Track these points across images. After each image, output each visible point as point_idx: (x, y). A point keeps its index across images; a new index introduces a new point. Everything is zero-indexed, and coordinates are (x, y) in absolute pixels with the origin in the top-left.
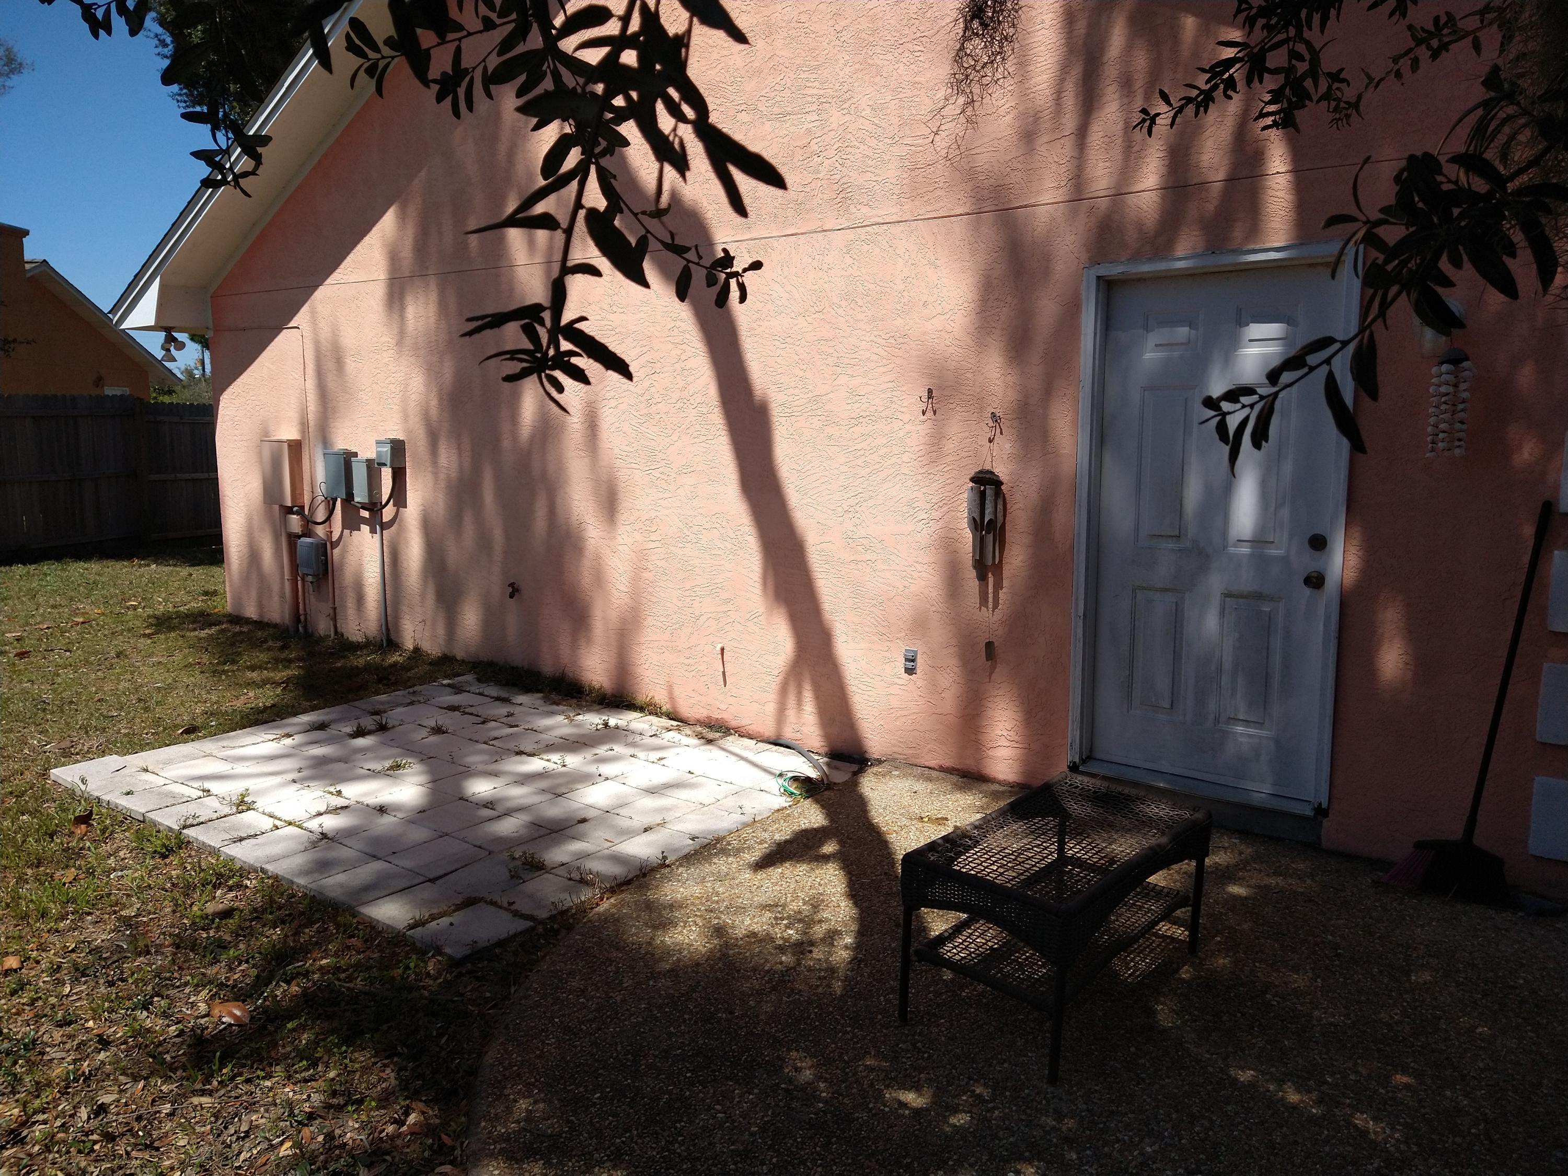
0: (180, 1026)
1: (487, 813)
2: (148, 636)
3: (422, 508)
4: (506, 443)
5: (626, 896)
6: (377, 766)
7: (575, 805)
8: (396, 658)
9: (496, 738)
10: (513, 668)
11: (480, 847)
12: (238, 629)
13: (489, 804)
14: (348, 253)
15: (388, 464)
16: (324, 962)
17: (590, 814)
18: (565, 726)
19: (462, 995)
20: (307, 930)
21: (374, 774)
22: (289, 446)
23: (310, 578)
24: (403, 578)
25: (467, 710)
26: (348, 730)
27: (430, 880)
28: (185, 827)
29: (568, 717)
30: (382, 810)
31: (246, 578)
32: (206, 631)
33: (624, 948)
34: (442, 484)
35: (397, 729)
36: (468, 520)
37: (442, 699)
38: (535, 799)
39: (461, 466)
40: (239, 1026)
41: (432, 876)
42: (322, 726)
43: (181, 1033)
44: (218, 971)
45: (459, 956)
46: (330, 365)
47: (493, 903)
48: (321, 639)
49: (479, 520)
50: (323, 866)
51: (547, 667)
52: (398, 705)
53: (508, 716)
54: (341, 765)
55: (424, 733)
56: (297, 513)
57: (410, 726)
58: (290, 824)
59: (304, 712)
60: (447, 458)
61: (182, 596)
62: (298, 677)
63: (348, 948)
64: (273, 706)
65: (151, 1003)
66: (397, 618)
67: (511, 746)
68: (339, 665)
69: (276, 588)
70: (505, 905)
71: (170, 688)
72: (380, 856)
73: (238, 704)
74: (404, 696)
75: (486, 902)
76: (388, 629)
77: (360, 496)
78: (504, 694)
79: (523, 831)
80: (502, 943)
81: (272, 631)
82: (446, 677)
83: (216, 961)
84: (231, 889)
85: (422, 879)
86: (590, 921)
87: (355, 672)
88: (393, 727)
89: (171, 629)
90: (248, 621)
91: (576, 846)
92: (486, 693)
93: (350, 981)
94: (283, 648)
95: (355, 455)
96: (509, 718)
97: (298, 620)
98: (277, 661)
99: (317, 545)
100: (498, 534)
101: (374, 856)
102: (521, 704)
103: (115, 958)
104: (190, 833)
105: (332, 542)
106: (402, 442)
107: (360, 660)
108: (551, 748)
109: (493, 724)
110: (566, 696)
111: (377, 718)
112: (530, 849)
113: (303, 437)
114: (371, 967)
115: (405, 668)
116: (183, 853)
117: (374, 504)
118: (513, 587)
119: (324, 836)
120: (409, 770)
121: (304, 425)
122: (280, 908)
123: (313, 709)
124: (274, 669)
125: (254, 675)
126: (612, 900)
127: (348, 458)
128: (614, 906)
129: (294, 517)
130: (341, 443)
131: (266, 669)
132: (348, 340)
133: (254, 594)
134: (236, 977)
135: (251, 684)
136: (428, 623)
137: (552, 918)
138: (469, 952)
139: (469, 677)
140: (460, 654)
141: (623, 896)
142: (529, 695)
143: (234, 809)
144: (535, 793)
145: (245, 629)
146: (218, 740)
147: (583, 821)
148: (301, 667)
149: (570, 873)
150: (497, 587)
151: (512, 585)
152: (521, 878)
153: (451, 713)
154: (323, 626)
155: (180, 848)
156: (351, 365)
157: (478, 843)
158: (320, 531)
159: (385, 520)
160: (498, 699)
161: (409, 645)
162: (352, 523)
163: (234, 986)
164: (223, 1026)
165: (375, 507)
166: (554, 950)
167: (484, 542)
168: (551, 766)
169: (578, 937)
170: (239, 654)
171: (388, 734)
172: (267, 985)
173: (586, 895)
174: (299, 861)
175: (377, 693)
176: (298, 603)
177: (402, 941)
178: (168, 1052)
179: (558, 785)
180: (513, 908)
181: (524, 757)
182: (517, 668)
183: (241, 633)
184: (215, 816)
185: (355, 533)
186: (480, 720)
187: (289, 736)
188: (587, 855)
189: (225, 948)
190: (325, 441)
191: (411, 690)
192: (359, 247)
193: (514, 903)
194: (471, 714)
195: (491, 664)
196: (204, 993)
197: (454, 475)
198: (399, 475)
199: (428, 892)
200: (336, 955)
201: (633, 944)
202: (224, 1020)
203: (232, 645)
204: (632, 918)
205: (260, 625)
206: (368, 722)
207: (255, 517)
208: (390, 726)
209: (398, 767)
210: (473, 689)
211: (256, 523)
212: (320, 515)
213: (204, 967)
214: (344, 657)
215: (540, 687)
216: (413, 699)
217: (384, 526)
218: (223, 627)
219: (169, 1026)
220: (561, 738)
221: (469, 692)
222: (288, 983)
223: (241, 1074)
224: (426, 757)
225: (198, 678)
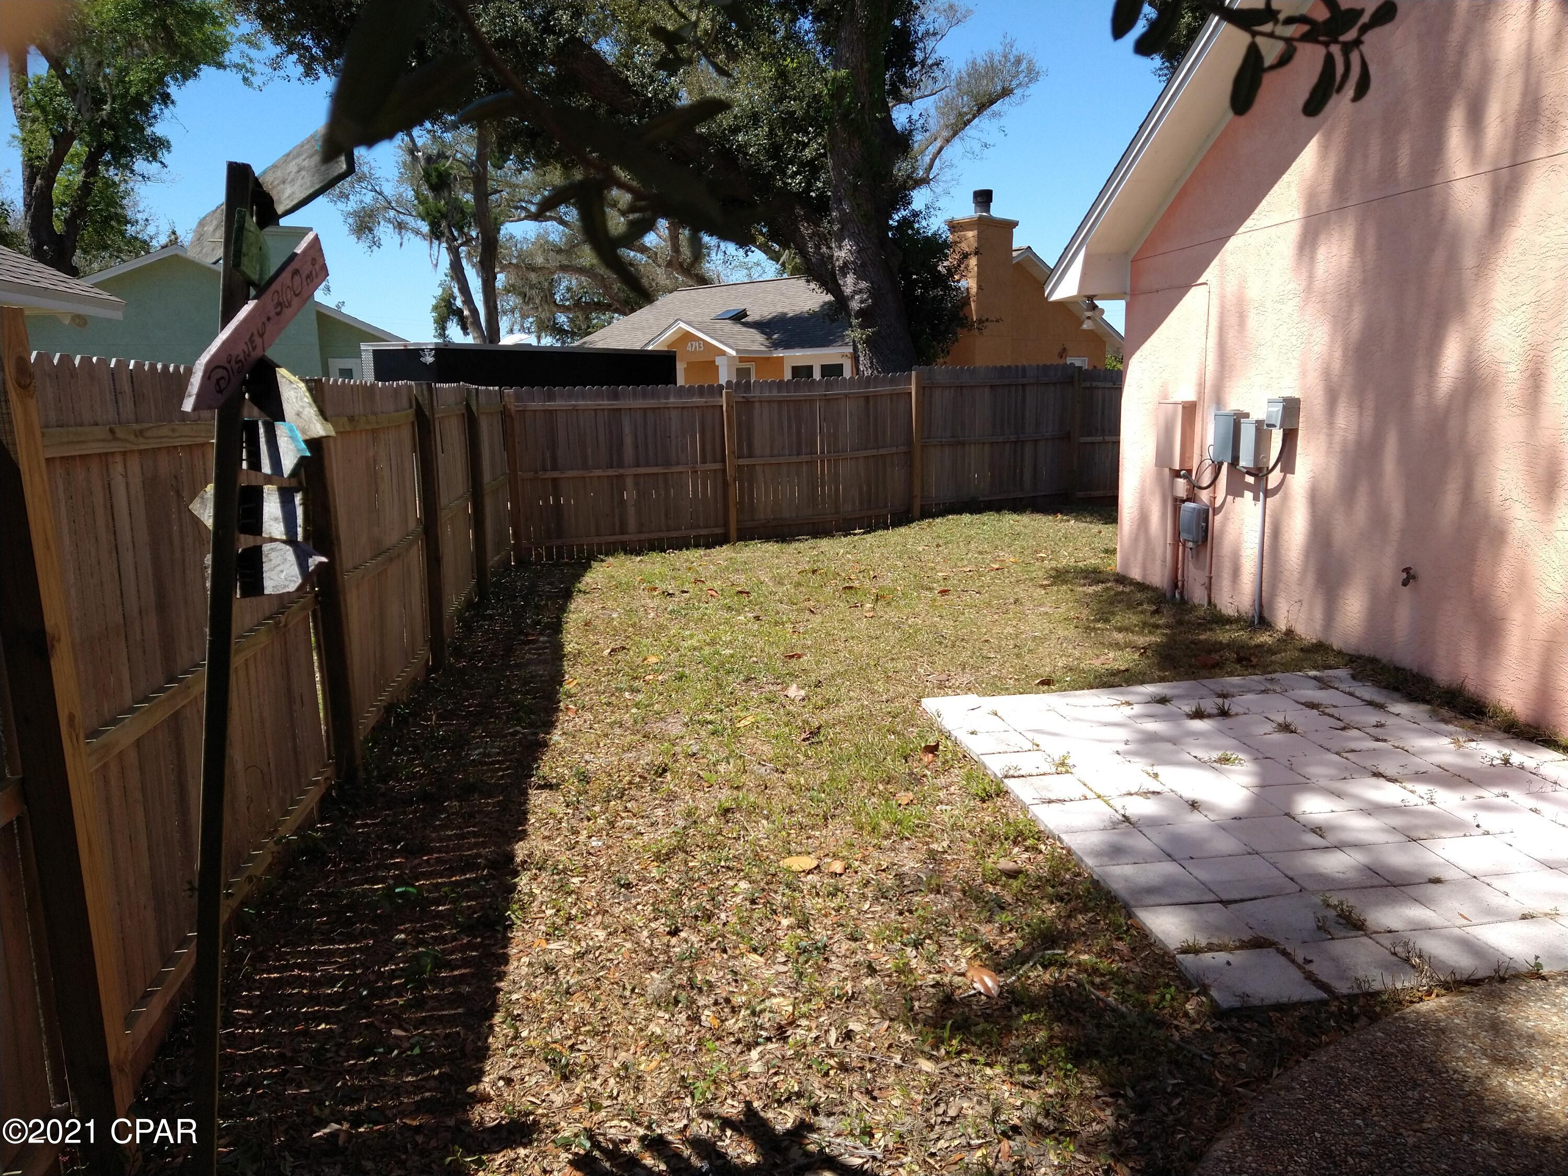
0: (938, 977)
1: (1314, 840)
2: (1043, 587)
3: (1311, 474)
4: (1419, 400)
5: (1465, 1002)
6: (1203, 754)
7: (1430, 858)
8: (1264, 638)
9: (1353, 751)
10: (1397, 669)
11: (1292, 879)
12: (1121, 588)
13: (1318, 830)
14: (1264, 196)
15: (1278, 426)
16: (1086, 957)
17: (1448, 874)
18: (1448, 752)
19: (1215, 1055)
20: (1080, 917)
21: (1201, 763)
22: (1184, 407)
23: (1190, 545)
24: (1283, 552)
25: (1327, 711)
26: (1187, 709)
27: (1221, 902)
28: (1006, 777)
29: (1456, 742)
30: (1194, 805)
31: (1135, 540)
32: (1094, 588)
33: (1440, 1073)
34: (1337, 448)
35: (1241, 718)
36: (1363, 491)
37: (1302, 692)
38: (1381, 838)
39: (1360, 426)
40: (988, 997)
41: (1224, 898)
42: (1163, 700)
43: (936, 985)
44: (988, 932)
45: (1225, 1006)
46: (1232, 320)
47: (1284, 953)
48: (1195, 607)
49: (1375, 493)
50: (1115, 852)
51: (1443, 675)
52: (1250, 691)
53: (1377, 726)
54: (1169, 746)
55: (1269, 727)
56: (1184, 477)
57: (1257, 717)
58: (1099, 797)
59: (1152, 681)
60: (1345, 419)
61: (1086, 552)
62: (1157, 644)
63: (1113, 950)
64: (1127, 670)
65: (921, 945)
66: (1273, 595)
67: (1368, 763)
68: (1202, 637)
69: (1159, 552)
70: (1300, 960)
71: (1044, 639)
72: (1176, 857)
73: (1097, 663)
74: (1260, 682)
75: (1277, 949)
76: (1261, 605)
77: (1246, 460)
78: (1378, 698)
79: (1352, 875)
80: (1281, 1008)
81: (1150, 594)
82: (1315, 668)
83: (989, 921)
84: (1026, 850)
85: (1212, 897)
86: (1404, 1019)
87: (1219, 647)
88: (1237, 714)
89: (1065, 582)
90: (1132, 582)
91: (1416, 913)
92: (1357, 693)
93: (1104, 990)
94: (1156, 612)
95: (1247, 415)
96: (1378, 730)
97: (1176, 586)
98: (1145, 624)
99: (1199, 510)
100: (1396, 509)
101: (1169, 856)
102: (1398, 715)
103: (911, 889)
104: (1010, 784)
105: (1214, 509)
106: (1297, 401)
107: (1224, 636)
108: (1421, 776)
109: (1354, 733)
110: (1462, 714)
111: (1220, 701)
112: (1351, 900)
113: (1199, 398)
114: (1127, 982)
115: (1271, 651)
116: (999, 802)
117: (1260, 469)
118: (1408, 573)
119: (1126, 819)
120: (1238, 768)
121: (1201, 385)
122: (1062, 884)
123: (1162, 680)
124: (1141, 633)
125: (1119, 637)
126: (1443, 1001)
127: (1237, 419)
128: (1444, 1009)
129: (1181, 482)
130: (1234, 404)
131: (1132, 632)
132: (1253, 292)
133: (1140, 557)
134: (1003, 942)
135: (1117, 646)
136: (1305, 604)
137: (1352, 998)
138: (1238, 1005)
139: (1342, 673)
140: (1337, 644)
141: (1461, 999)
142: (1413, 705)
143: (1054, 770)
144: (1384, 830)
145: (1127, 590)
146: (1064, 696)
147: (1437, 881)
148: (1163, 634)
149: (1394, 945)
150: (1389, 573)
151: (1407, 570)
152: (1329, 933)
153: (1308, 711)
154: (1198, 595)
155: (998, 795)
156: (1252, 321)
157: (1290, 873)
158: (1205, 496)
159: (1270, 486)
160: (1370, 703)
161: (1282, 625)
162: (1235, 489)
163: (998, 953)
164: (973, 992)
165: (1260, 472)
166: (1344, 1040)
167: (1379, 519)
168: (1412, 800)
169: (1379, 1034)
170: (1113, 613)
171: (1228, 722)
172: (1023, 964)
173: (1405, 982)
174: (1095, 839)
175: (1231, 674)
176: (1177, 569)
177: (1170, 963)
178: (919, 1000)
179: (1417, 827)
180: (1308, 967)
181: (1382, 782)
182: (1404, 669)
183: (1123, 592)
184: (1035, 772)
185: (1238, 499)
186: (1342, 724)
187: (1129, 704)
188: (1427, 929)
189: (1003, 908)
190: (1219, 401)
191: (1269, 676)
192: (1276, 187)
193: (1311, 961)
194: (1332, 716)
195: (1373, 660)
196: (969, 952)
197: (1351, 437)
198: (1290, 436)
199: (1216, 914)
200: (1099, 955)
201: (1455, 1072)
202: (975, 985)
203: (1111, 603)
204: (1465, 1035)
205: (1142, 587)
206: (1209, 705)
207: (1148, 480)
208: (1232, 712)
209: (1225, 760)
210: (1342, 686)
211: (1148, 486)
212: (1206, 480)
213: (979, 922)
214: (1211, 630)
215: (1428, 698)
216: (1269, 686)
217: (1268, 494)
218: (1109, 585)
219: (930, 972)
220: (1439, 766)
221: (1337, 689)
222: (1045, 967)
223: (967, 1052)
224: (1261, 756)
225: (1071, 632)
